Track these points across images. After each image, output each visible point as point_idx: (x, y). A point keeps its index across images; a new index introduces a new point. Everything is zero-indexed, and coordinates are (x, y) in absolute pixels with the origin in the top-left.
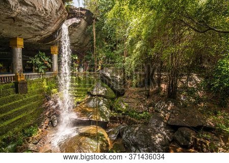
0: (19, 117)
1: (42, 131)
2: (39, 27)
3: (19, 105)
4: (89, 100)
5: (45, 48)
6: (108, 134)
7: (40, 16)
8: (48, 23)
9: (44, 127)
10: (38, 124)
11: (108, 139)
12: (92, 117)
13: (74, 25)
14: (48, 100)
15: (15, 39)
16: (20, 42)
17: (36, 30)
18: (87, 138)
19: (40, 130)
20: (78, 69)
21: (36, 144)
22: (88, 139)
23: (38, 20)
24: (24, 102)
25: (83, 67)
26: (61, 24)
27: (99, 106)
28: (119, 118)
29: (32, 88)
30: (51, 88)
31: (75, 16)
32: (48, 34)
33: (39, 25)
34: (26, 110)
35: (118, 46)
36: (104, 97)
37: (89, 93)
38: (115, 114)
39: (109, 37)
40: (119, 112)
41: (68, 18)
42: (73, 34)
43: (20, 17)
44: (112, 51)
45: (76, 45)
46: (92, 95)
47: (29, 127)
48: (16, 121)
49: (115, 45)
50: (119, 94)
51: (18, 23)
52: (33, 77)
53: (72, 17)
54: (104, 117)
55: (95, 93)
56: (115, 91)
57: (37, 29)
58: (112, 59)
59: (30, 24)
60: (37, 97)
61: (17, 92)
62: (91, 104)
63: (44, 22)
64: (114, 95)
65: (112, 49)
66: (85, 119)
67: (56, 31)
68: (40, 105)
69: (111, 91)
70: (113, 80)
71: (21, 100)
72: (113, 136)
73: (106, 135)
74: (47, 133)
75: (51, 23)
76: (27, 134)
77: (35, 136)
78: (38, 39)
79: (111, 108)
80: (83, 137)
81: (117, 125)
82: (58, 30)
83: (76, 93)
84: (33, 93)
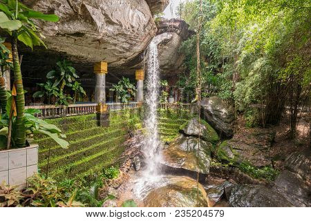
0: (100, 154)
1: (123, 174)
2: (124, 48)
3: (100, 139)
4: (181, 142)
5: (128, 73)
6: (207, 191)
7: (125, 35)
8: (134, 42)
9: (125, 170)
10: (119, 164)
11: (207, 200)
12: (184, 165)
13: (165, 42)
14: (131, 136)
15: (99, 63)
16: (104, 67)
17: (121, 52)
18: (177, 193)
19: (121, 172)
20: (168, 99)
21: (116, 188)
22: (179, 195)
23: (124, 40)
24: (106, 137)
25: (174, 96)
26: (148, 43)
27: (195, 151)
28: (224, 171)
29: (115, 121)
30: (135, 122)
31: (166, 31)
32: (134, 56)
33: (124, 46)
34: (107, 146)
35: (224, 67)
36: (203, 138)
37: (181, 132)
38: (217, 165)
39: (211, 54)
40: (224, 161)
41: (158, 34)
42: (162, 54)
43: (106, 38)
44: (215, 74)
45: (166, 67)
46: (186, 135)
47: (109, 167)
48: (97, 158)
49: (220, 66)
50: (225, 136)
51: (103, 46)
52: (116, 108)
53: (162, 32)
54: (202, 166)
55: (189, 131)
56: (218, 131)
57: (122, 50)
58: (214, 85)
59: (115, 45)
60: (119, 132)
61: (99, 124)
62: (184, 146)
63: (130, 41)
64: (216, 137)
65: (215, 72)
66: (175, 166)
67: (143, 51)
68: (122, 142)
69: (212, 130)
70: (216, 116)
71: (102, 134)
72: (214, 195)
73: (204, 193)
74: (129, 177)
75: (137, 42)
76: (107, 176)
77: (115, 179)
78: (122, 62)
79: (212, 155)
80: (173, 191)
81: (221, 180)
82: (145, 51)
83: (164, 130)
84: (115, 127)
